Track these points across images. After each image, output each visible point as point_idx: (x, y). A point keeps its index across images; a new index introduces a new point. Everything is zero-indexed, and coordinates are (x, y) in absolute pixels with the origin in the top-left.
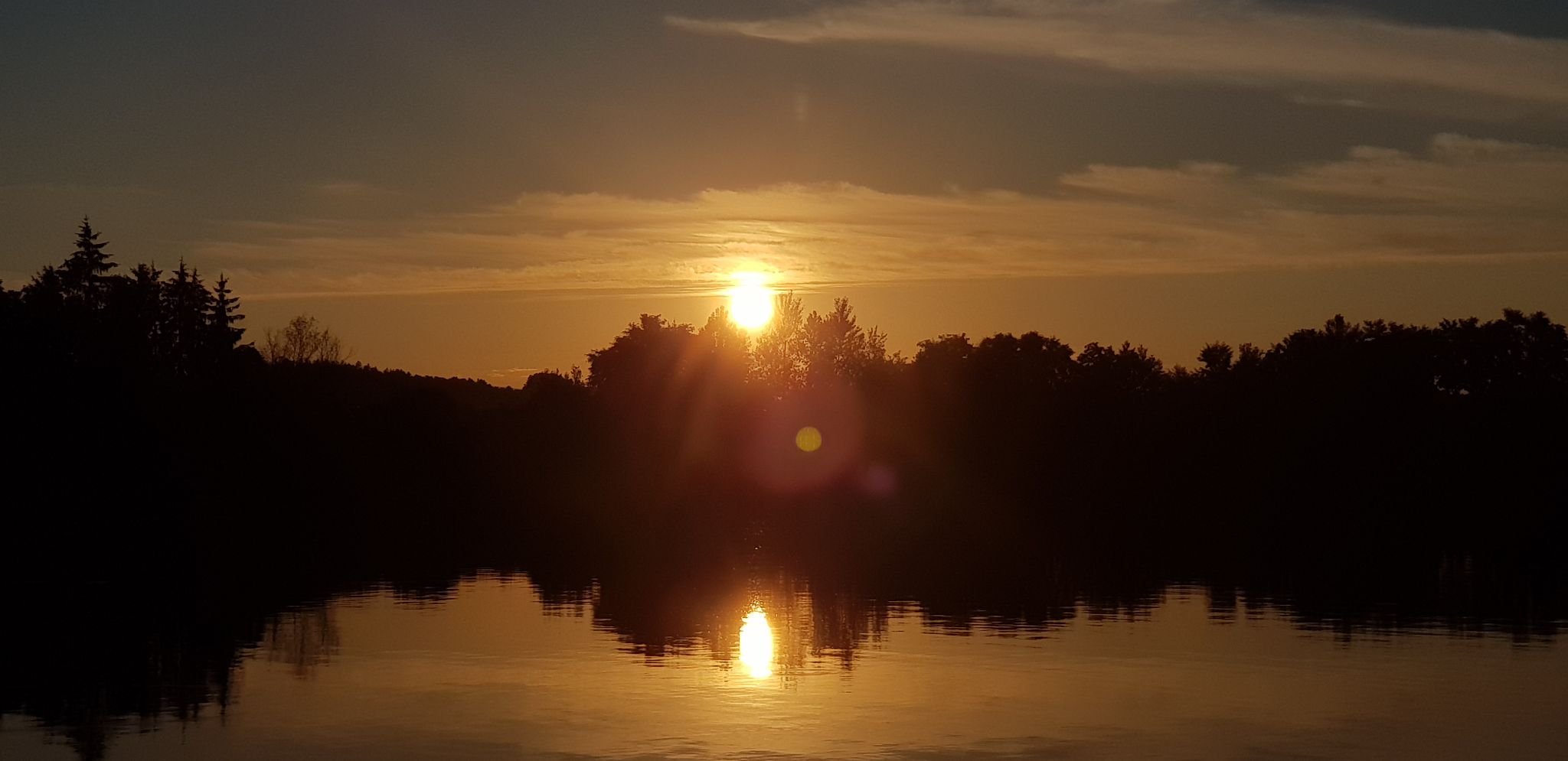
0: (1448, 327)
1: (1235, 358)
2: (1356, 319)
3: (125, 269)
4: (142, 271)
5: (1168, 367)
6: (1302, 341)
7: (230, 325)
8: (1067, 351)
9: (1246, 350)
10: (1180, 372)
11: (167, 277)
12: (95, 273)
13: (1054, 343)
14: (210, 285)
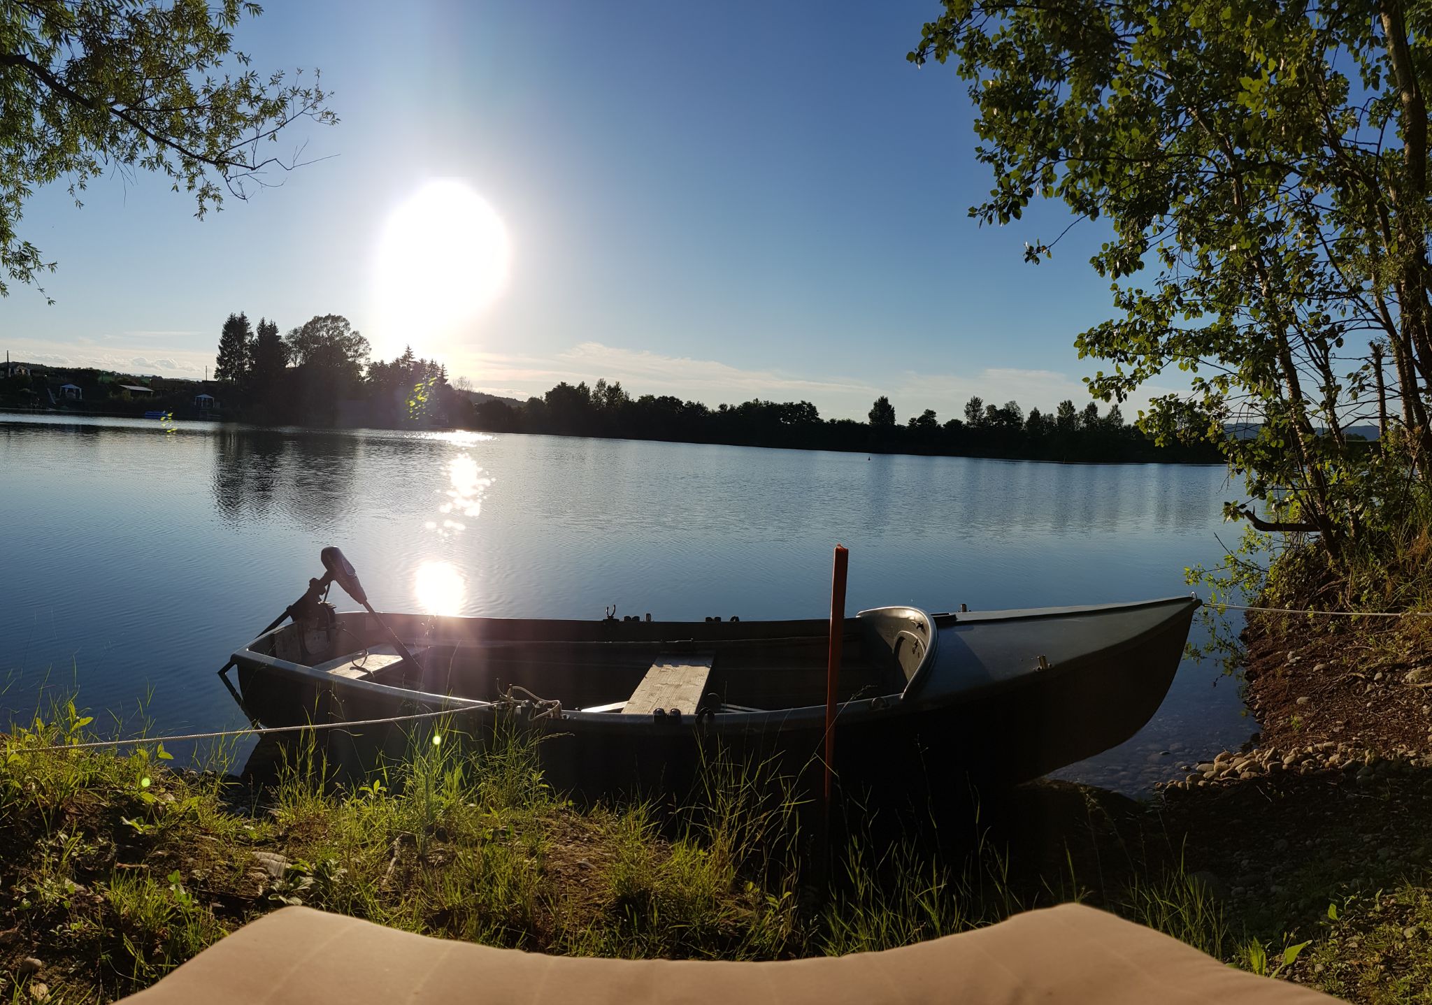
0: (785, 404)
1: (729, 408)
2: (762, 400)
3: (417, 359)
4: (422, 361)
5: (710, 410)
6: (747, 404)
7: (445, 378)
8: (681, 402)
9: (731, 406)
10: (713, 411)
11: (428, 362)
12: (410, 360)
13: (678, 400)
14: (440, 365)
